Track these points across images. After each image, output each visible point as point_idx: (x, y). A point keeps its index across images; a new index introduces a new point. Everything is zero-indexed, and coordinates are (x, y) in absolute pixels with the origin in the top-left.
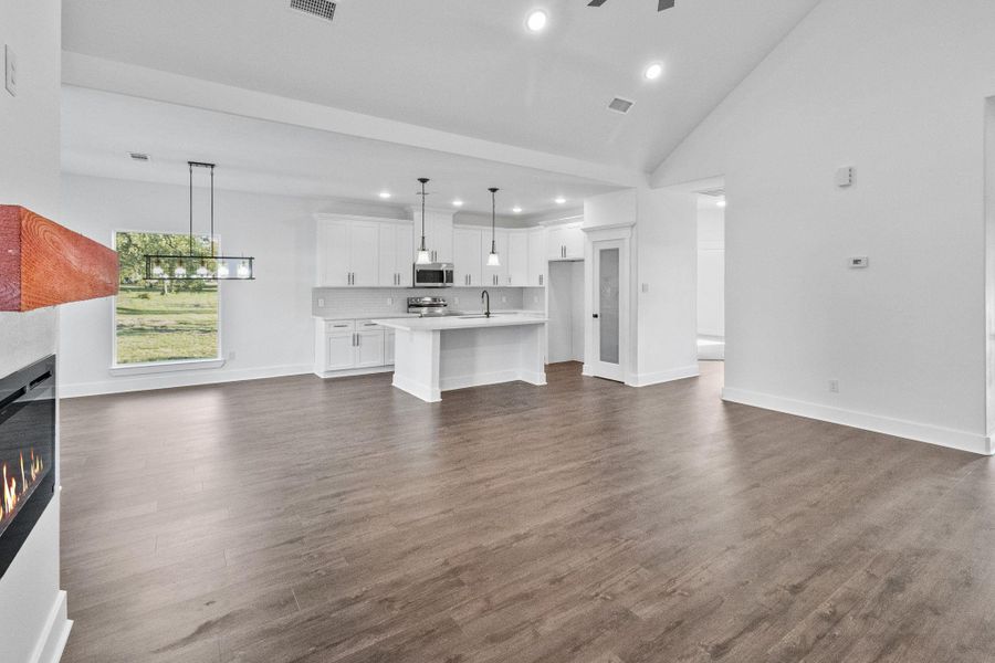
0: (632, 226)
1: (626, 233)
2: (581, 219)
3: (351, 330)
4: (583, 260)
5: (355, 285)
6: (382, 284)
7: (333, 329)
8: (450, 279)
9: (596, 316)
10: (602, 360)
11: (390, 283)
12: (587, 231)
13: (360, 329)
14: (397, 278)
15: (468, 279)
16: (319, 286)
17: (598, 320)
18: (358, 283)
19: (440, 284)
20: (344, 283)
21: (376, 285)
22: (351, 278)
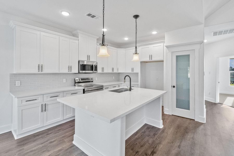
0: (201, 43)
1: (197, 47)
2: (164, 42)
3: (40, 101)
4: (163, 61)
5: (43, 72)
6: (62, 71)
7: (24, 103)
8: (96, 69)
9: (174, 87)
10: (177, 107)
11: (66, 71)
12: (167, 47)
13: (47, 100)
14: (70, 68)
15: (103, 69)
16: (15, 72)
17: (175, 89)
18: (45, 71)
19: (91, 72)
20: (36, 71)
21: (58, 72)
22: (40, 67)
